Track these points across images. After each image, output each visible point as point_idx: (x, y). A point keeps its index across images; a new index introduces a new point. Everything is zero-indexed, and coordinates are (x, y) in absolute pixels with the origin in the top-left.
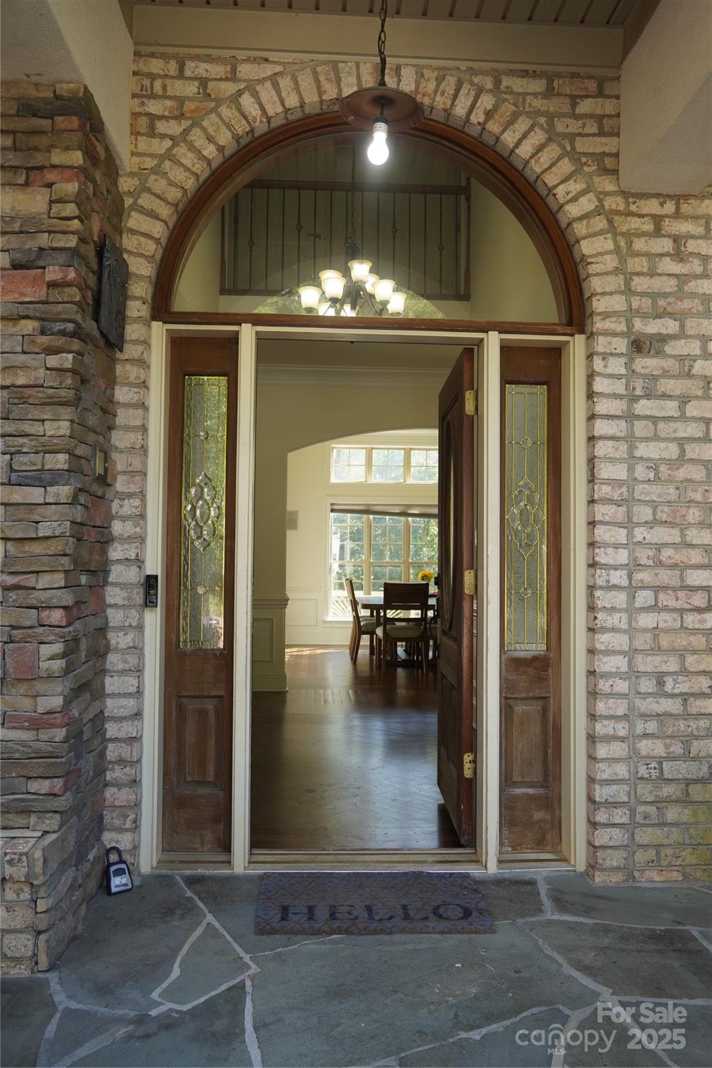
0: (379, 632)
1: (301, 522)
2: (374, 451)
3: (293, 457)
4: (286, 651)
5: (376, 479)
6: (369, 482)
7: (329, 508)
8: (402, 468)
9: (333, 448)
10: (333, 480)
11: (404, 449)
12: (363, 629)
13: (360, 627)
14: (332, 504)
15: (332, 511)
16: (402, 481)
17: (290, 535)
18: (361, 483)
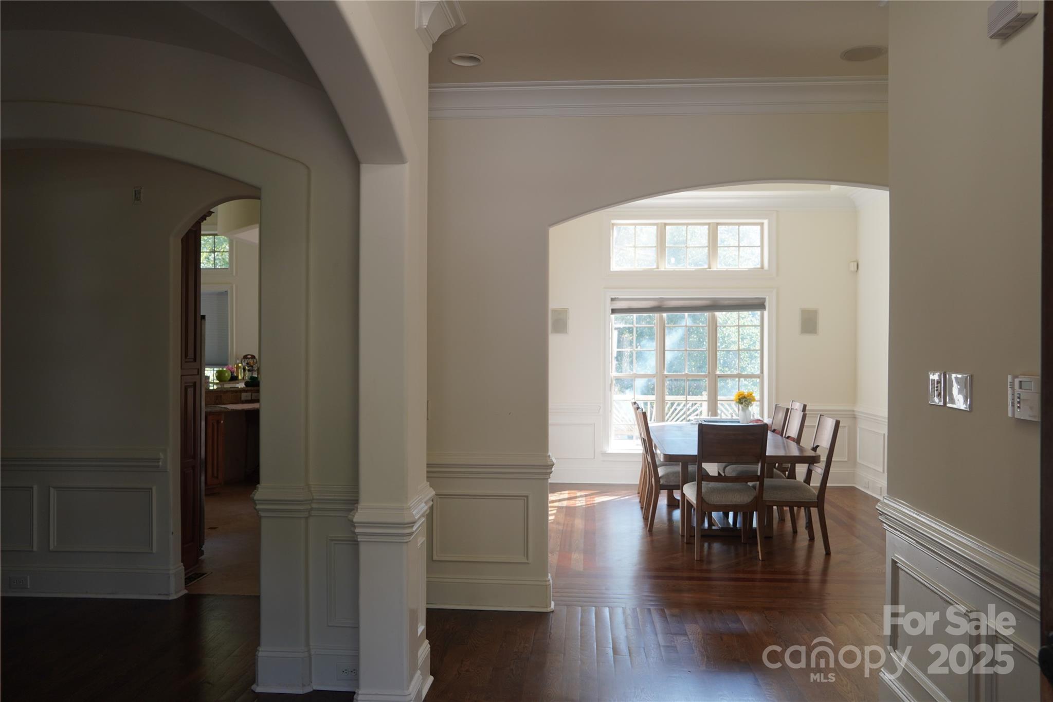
0: (690, 492)
1: (572, 324)
2: (668, 228)
3: (557, 234)
4: (552, 497)
5: (670, 265)
6: (662, 269)
7: (609, 306)
8: (706, 250)
9: (613, 225)
10: (614, 267)
11: (709, 224)
12: (662, 482)
13: (657, 479)
14: (612, 300)
15: (614, 311)
16: (706, 266)
17: (554, 341)
18: (651, 270)
